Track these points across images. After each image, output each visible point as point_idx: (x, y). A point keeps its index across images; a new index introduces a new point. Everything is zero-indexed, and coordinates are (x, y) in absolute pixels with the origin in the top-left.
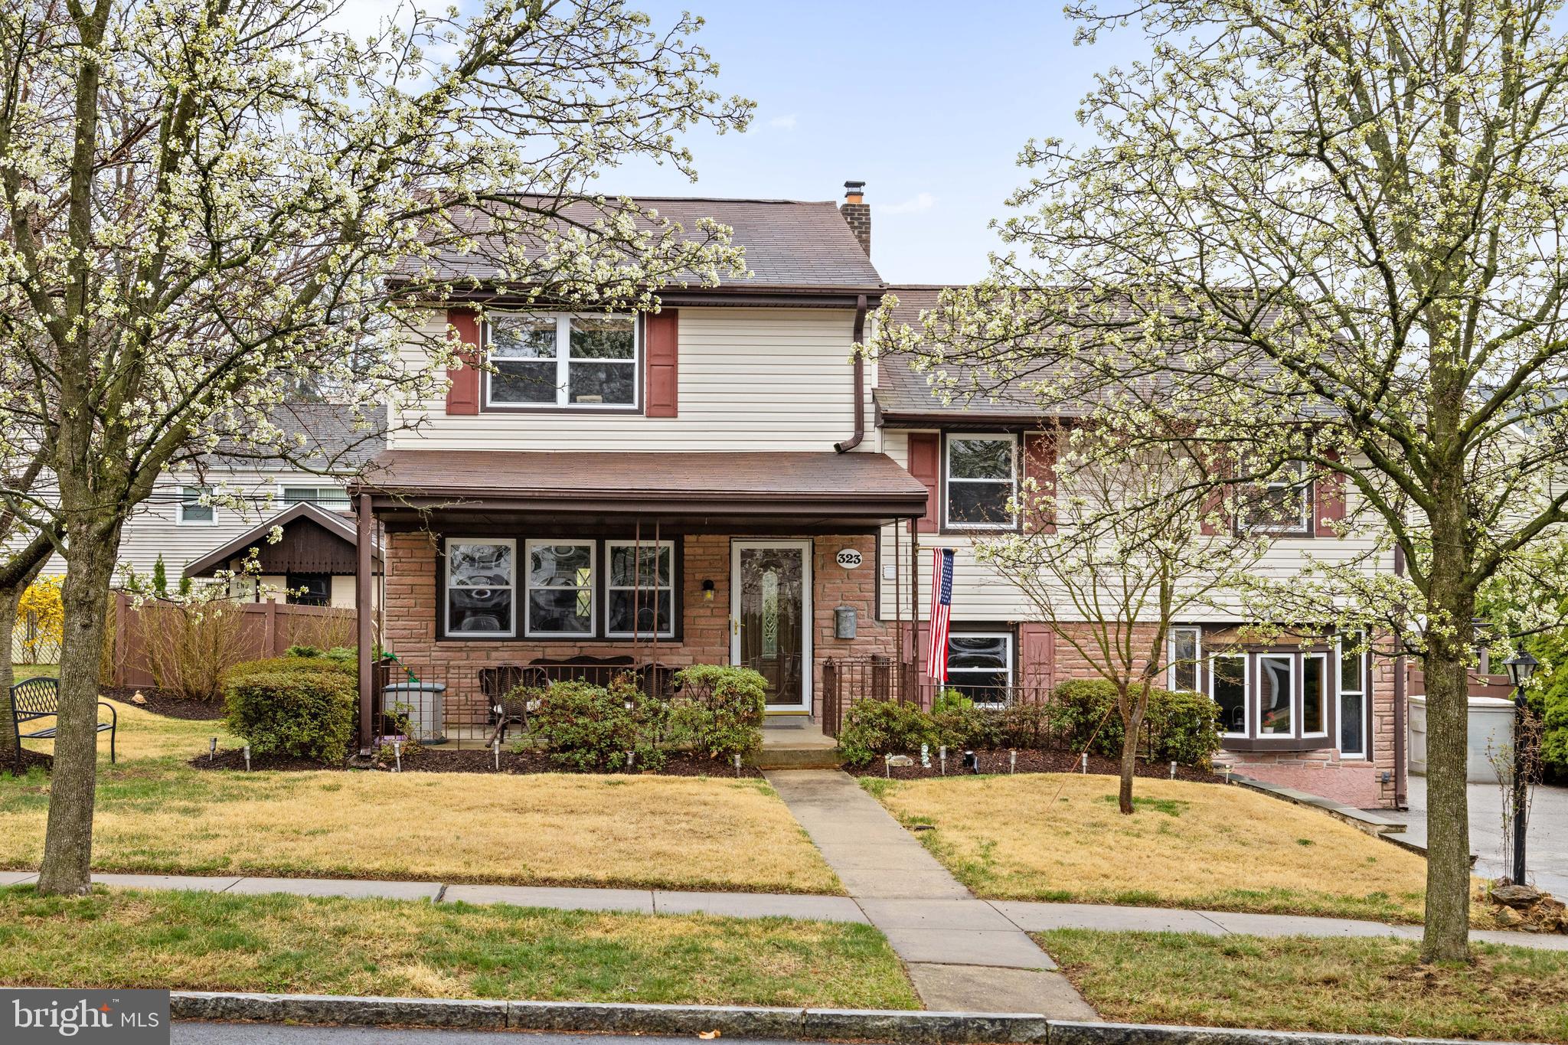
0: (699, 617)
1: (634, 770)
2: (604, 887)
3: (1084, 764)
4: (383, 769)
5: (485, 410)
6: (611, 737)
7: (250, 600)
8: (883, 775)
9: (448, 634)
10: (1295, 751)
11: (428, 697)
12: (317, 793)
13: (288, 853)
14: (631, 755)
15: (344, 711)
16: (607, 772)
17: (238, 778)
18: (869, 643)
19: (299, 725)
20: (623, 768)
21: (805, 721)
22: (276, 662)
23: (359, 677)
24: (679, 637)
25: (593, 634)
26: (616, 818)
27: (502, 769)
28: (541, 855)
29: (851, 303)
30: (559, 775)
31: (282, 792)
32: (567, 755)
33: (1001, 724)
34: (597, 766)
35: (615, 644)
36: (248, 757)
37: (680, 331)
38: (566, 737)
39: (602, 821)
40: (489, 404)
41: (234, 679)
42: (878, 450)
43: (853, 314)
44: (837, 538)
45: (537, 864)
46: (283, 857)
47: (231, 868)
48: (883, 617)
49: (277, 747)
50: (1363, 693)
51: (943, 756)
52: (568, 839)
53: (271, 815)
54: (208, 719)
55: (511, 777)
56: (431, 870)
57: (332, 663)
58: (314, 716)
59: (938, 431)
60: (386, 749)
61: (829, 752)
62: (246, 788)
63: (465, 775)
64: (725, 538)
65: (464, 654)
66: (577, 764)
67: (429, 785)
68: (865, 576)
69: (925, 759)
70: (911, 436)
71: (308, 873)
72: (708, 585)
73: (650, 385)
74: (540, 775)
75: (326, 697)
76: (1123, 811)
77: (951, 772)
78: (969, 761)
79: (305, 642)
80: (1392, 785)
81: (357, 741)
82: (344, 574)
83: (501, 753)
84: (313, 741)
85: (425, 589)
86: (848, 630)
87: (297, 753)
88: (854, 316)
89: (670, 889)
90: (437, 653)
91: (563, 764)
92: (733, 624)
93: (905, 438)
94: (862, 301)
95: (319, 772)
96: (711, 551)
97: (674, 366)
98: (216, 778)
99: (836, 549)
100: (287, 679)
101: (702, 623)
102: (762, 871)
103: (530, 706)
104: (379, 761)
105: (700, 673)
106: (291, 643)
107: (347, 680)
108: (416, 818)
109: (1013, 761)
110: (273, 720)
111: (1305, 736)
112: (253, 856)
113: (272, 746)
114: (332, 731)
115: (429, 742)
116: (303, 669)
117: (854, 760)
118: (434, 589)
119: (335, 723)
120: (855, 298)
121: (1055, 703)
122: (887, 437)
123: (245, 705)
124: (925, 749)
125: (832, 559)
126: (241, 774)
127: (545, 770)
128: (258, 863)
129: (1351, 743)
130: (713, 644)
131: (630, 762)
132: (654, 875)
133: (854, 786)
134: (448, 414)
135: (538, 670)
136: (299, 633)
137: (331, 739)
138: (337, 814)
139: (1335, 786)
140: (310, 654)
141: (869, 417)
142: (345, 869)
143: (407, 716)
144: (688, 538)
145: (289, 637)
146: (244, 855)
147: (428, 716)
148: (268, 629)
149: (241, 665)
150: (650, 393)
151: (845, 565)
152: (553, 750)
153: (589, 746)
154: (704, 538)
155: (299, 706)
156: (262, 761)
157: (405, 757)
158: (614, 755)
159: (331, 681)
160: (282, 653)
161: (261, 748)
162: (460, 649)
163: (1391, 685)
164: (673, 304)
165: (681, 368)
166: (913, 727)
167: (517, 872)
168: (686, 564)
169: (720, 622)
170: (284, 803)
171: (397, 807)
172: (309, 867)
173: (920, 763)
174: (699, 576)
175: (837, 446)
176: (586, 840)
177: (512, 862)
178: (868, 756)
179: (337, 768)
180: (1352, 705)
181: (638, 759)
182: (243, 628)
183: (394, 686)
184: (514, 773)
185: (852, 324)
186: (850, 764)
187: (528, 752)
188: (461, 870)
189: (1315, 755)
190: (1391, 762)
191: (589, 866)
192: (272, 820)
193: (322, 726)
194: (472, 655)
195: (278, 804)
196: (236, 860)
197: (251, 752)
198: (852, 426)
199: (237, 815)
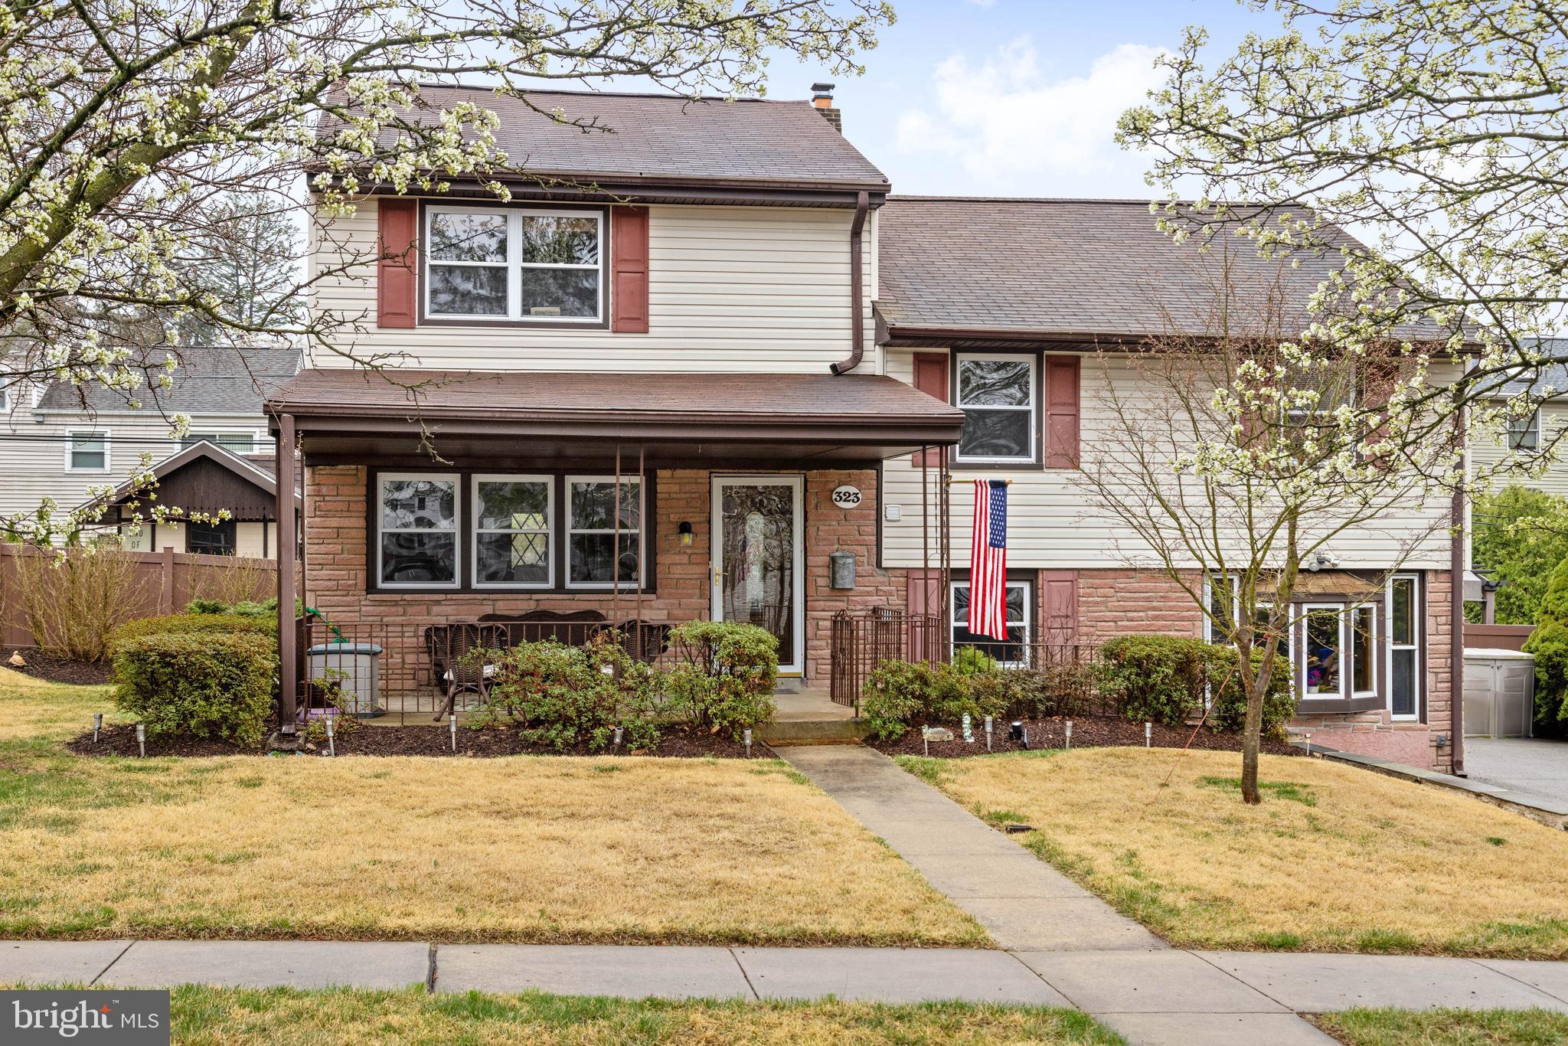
0: (675, 564)
1: (623, 750)
2: (659, 943)
3: (1148, 735)
4: (310, 752)
5: (424, 322)
6: (593, 710)
7: (145, 547)
8: (920, 753)
9: (381, 585)
10: (1344, 712)
11: (364, 661)
12: (233, 790)
13: (199, 899)
14: (619, 732)
15: (263, 681)
16: (589, 752)
17: (129, 769)
18: (869, 594)
19: (207, 698)
20: (608, 748)
21: (796, 685)
22: (176, 620)
23: (279, 639)
24: (652, 588)
25: (551, 584)
26: (636, 824)
27: (460, 750)
28: (560, 892)
29: (850, 200)
30: (532, 757)
31: (188, 790)
32: (540, 731)
33: (1044, 689)
34: (576, 745)
35: (578, 596)
36: (141, 738)
37: (652, 233)
38: (539, 710)
39: (616, 831)
40: (428, 316)
41: (123, 643)
42: (879, 372)
43: (852, 215)
44: (833, 473)
45: (558, 907)
46: (192, 906)
47: (115, 926)
48: (885, 564)
49: (179, 726)
50: (1416, 647)
51: (989, 728)
52: (584, 862)
53: (173, 829)
54: (96, 683)
55: (475, 761)
56: (409, 923)
57: (245, 621)
58: (226, 687)
59: (947, 350)
60: (314, 726)
61: (846, 724)
62: (138, 782)
63: (416, 760)
64: (704, 473)
65: (401, 610)
66: (552, 743)
67: (377, 776)
68: (865, 517)
69: (967, 732)
70: (916, 355)
71: (230, 931)
72: (685, 528)
73: (617, 294)
74: (510, 758)
75: (241, 664)
76: (1247, 800)
77: (998, 748)
78: (1018, 733)
79: (208, 595)
80: (1448, 750)
81: (279, 715)
82: (251, 520)
83: (458, 729)
84: (225, 718)
85: (354, 533)
86: (846, 579)
87: (204, 733)
88: (852, 217)
89: (753, 944)
90: (368, 608)
91: (535, 743)
92: (713, 573)
93: (911, 358)
94: (863, 198)
95: (233, 758)
96: (687, 488)
97: (645, 273)
98: (101, 767)
99: (832, 486)
100: (191, 641)
101: (677, 572)
102: (869, 910)
103: (488, 671)
104: (307, 740)
105: (698, 631)
106: (192, 597)
107: (266, 641)
108: (372, 829)
109: (1068, 733)
110: (173, 692)
111: (1355, 695)
112: (148, 905)
113: (173, 724)
114: (248, 706)
115: (365, 716)
116: (210, 628)
117: (883, 733)
118: (364, 532)
119: (252, 696)
120: (855, 194)
121: (1100, 662)
122: (889, 357)
123: (139, 674)
124: (967, 720)
125: (828, 497)
126: (135, 762)
127: (513, 753)
128: (154, 917)
129: (1403, 704)
130: (691, 596)
131: (617, 740)
132: (727, 923)
133: (893, 768)
134: (380, 327)
135: (498, 628)
136: (201, 585)
137: (247, 716)
138: (263, 825)
139: (1386, 752)
140: (215, 610)
141: (869, 334)
142: (285, 923)
143: (338, 684)
144: (661, 473)
145: (189, 590)
146: (135, 903)
147: (364, 683)
148: (165, 581)
149: (133, 624)
150: (617, 305)
151: (842, 504)
152: (519, 725)
153: (567, 721)
154: (679, 473)
155: (206, 675)
156: (161, 744)
157: (339, 735)
158: (598, 732)
159: (246, 643)
160: (182, 608)
161: (158, 728)
162: (396, 603)
163: (1447, 638)
164: (644, 200)
165: (653, 276)
166: (950, 694)
167: (535, 923)
168: (659, 503)
169: (698, 570)
170: (191, 807)
171: (341, 809)
172: (231, 923)
173: (961, 737)
174: (674, 518)
175: (834, 367)
176: (610, 864)
177: (523, 904)
178: (899, 729)
179: (254, 752)
180: (1403, 660)
181: (627, 736)
182: (137, 580)
183: (322, 647)
184: (475, 756)
185: (850, 227)
186: (876, 736)
187: (490, 728)
188: (454, 922)
189: (1365, 717)
190: (1447, 724)
191: (632, 910)
192: (175, 837)
193: (235, 700)
194: (410, 610)
195: (182, 809)
196: (124, 911)
197: (146, 731)
198: (849, 344)
199: (126, 830)
